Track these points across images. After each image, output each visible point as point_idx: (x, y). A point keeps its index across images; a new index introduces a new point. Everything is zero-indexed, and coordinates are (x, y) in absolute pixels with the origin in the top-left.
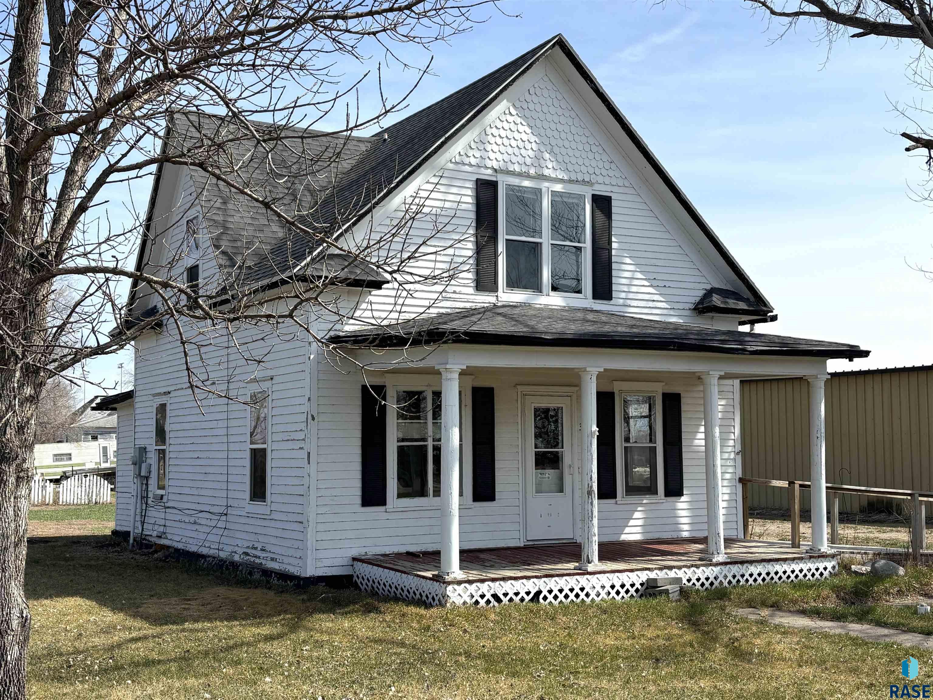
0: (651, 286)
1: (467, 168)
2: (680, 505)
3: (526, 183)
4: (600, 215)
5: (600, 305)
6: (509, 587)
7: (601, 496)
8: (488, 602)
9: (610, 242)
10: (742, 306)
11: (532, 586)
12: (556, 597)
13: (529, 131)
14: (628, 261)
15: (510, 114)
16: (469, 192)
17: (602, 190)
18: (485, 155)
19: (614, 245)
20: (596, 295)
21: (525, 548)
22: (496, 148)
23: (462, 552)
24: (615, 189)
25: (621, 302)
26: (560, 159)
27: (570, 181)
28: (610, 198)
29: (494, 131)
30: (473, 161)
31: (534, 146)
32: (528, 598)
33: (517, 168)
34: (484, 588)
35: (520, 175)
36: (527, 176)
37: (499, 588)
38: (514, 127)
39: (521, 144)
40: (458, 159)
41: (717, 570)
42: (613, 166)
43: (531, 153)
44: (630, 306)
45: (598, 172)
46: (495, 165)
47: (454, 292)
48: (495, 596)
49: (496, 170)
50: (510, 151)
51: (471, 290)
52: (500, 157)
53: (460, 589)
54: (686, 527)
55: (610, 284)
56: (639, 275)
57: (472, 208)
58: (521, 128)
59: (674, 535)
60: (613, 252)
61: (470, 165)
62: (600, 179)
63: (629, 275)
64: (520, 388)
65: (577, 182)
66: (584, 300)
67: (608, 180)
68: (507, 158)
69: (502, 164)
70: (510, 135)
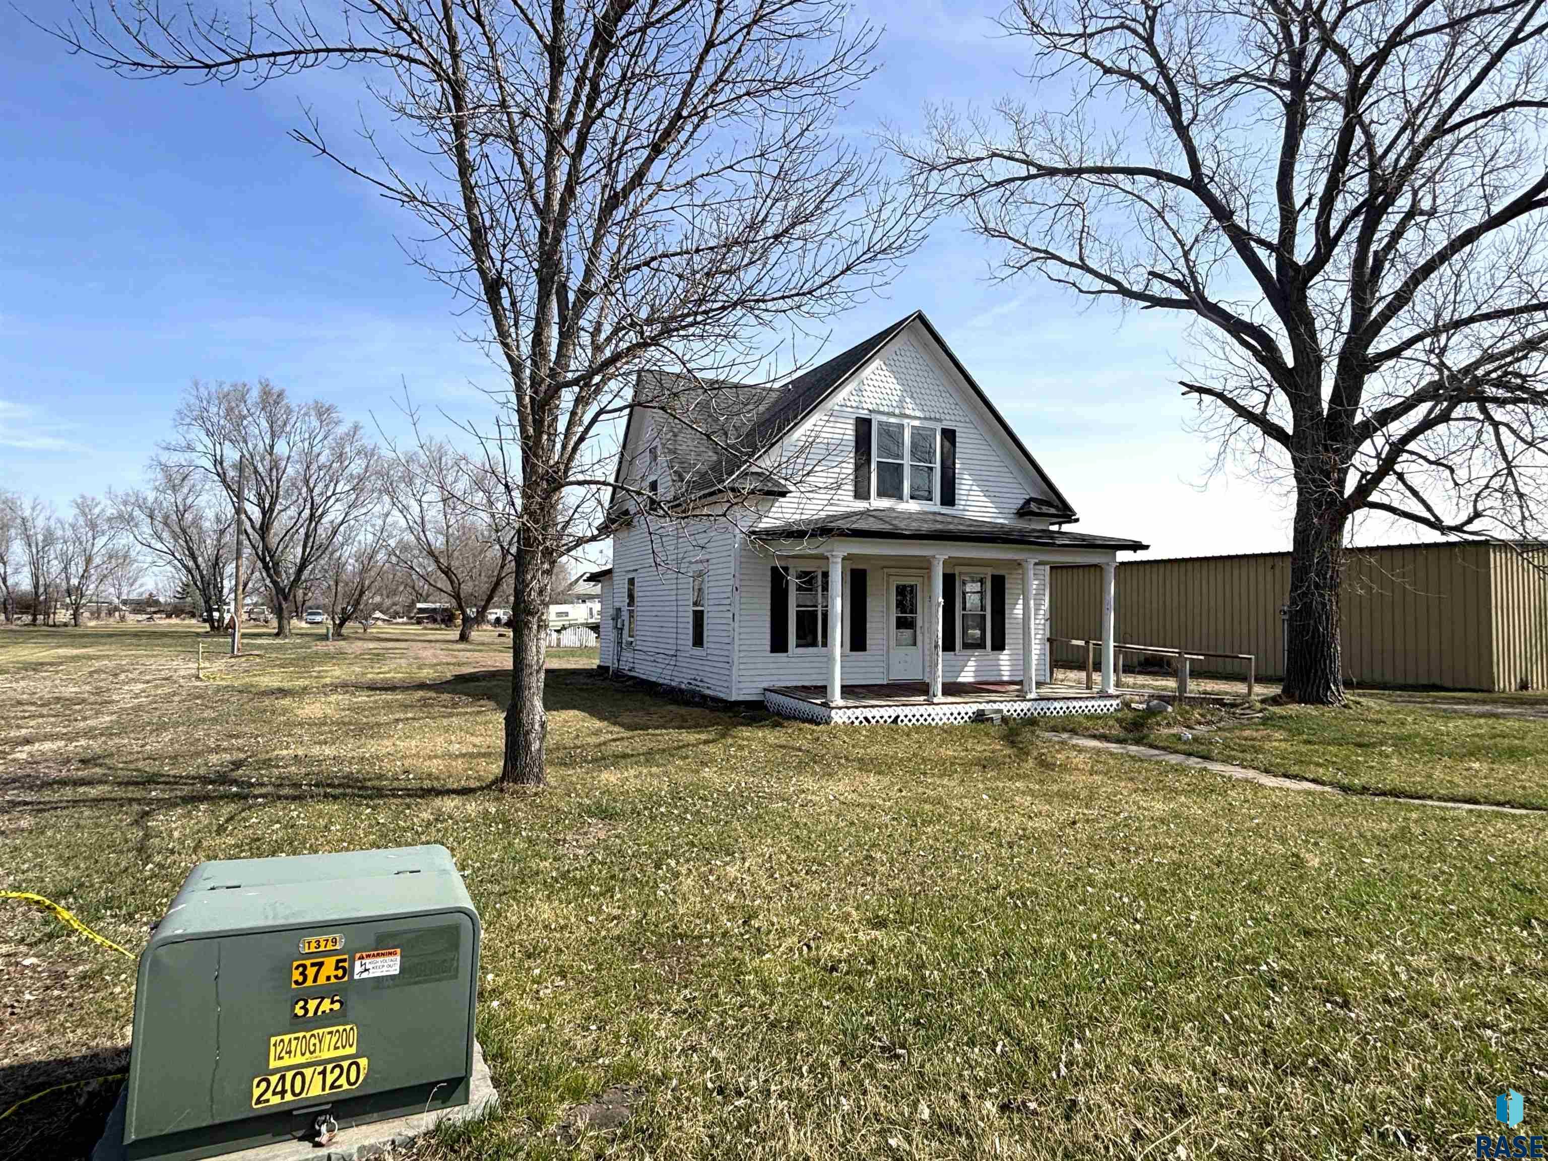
0: (985, 496)
1: (849, 410)
2: (1002, 657)
3: (892, 420)
4: (947, 444)
5: (946, 510)
6: (876, 712)
7: (945, 649)
8: (861, 722)
9: (954, 464)
10: (1053, 511)
11: (892, 712)
12: (910, 720)
13: (895, 381)
14: (967, 477)
15: (882, 369)
16: (850, 427)
17: (948, 425)
18: (863, 399)
19: (957, 466)
20: (943, 503)
21: (888, 685)
22: (871, 395)
23: (842, 687)
24: (958, 424)
25: (962, 507)
26: (918, 401)
27: (925, 418)
28: (954, 431)
29: (870, 382)
30: (854, 404)
31: (899, 393)
32: (889, 721)
33: (886, 409)
34: (858, 712)
35: (888, 414)
36: (893, 415)
37: (869, 713)
38: (884, 379)
39: (889, 392)
40: (843, 403)
41: (1029, 704)
42: (957, 407)
43: (897, 399)
44: (968, 511)
45: (946, 411)
46: (870, 407)
47: (839, 500)
48: (866, 719)
49: (870, 411)
51: (851, 499)
52: (873, 401)
53: (841, 712)
54: (1007, 673)
55: (954, 494)
56: (974, 488)
57: (853, 438)
58: (889, 380)
59: (998, 679)
60: (957, 471)
61: (852, 407)
62: (948, 417)
63: (968, 487)
64: (885, 570)
65: (931, 419)
66: (935, 506)
67: (953, 418)
68: (879, 402)
69: (875, 406)
70: (881, 385)
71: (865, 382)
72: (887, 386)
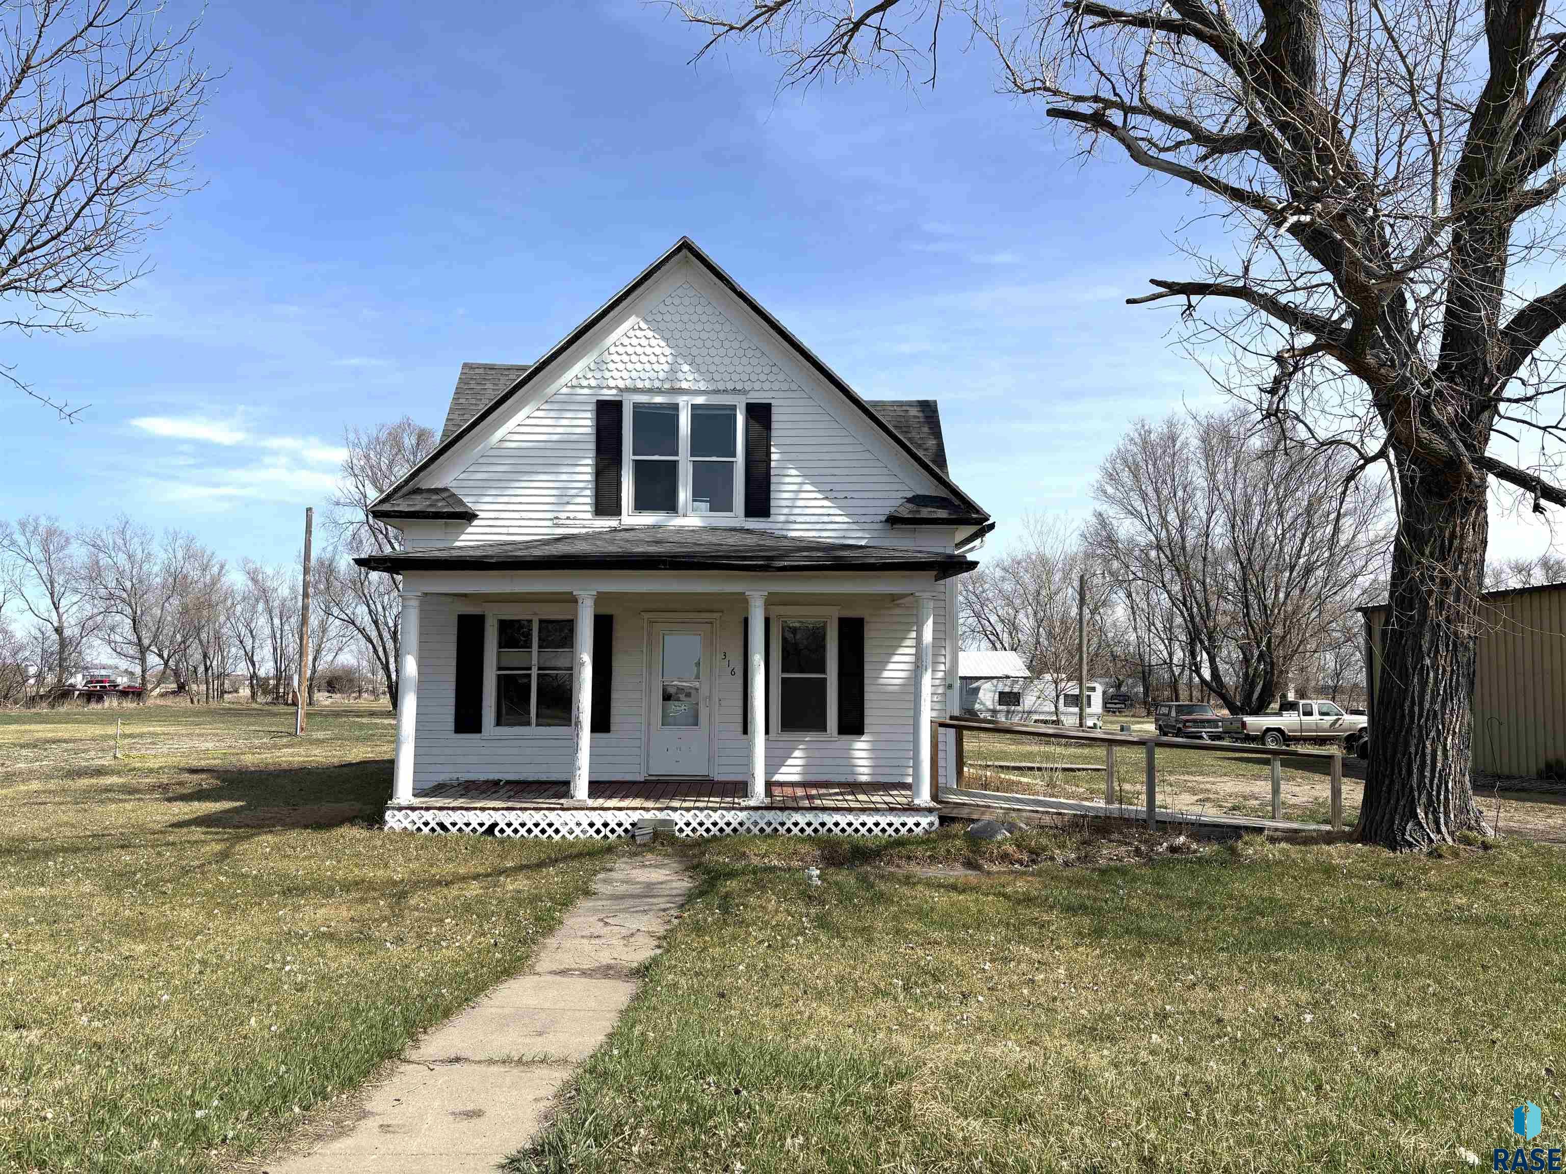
0: (826, 498)
1: (586, 391)
2: (859, 745)
3: (658, 399)
4: (757, 427)
5: (755, 524)
6: (459, 817)
8: (433, 830)
9: (769, 454)
10: (942, 514)
11: (487, 818)
13: (663, 344)
14: (794, 472)
15: (640, 328)
16: (589, 415)
17: (758, 398)
18: (607, 374)
19: (774, 457)
20: (750, 513)
21: (646, 782)
22: (621, 366)
24: (776, 394)
25: (782, 518)
26: (703, 368)
27: (717, 392)
28: (770, 404)
29: (621, 350)
30: (593, 383)
31: (670, 359)
32: (480, 830)
33: (648, 384)
34: (428, 816)
35: (650, 391)
36: (659, 391)
37: (447, 818)
38: (644, 342)
39: (653, 359)
40: (575, 382)
42: (774, 369)
43: (667, 368)
44: (795, 522)
45: (754, 377)
46: (621, 384)
47: (568, 518)
48: (442, 826)
49: (620, 390)
50: (639, 366)
51: (589, 515)
52: (625, 375)
53: (400, 815)
54: (866, 770)
55: (768, 499)
56: (807, 487)
57: (592, 430)
58: (653, 342)
59: (850, 779)
60: (773, 464)
61: (590, 387)
62: (757, 386)
63: (794, 488)
64: (646, 616)
65: (725, 391)
66: (736, 517)
67: (767, 386)
68: (634, 374)
69: (629, 383)
70: (639, 350)
71: (613, 349)
72: (648, 351)
